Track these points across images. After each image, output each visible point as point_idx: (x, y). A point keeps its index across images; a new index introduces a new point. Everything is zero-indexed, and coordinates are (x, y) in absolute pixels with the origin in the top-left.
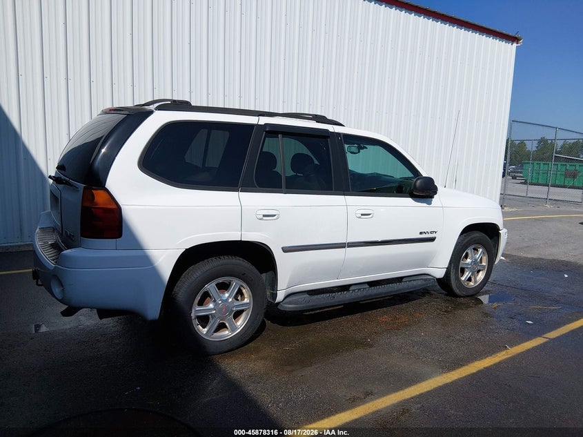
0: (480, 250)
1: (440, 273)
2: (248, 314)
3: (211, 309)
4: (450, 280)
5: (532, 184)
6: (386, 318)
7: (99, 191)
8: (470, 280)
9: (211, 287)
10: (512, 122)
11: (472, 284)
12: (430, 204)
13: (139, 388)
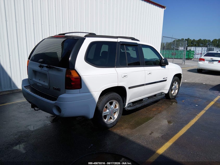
0: (176, 83)
1: (166, 92)
2: (118, 113)
3: (108, 113)
4: (169, 94)
5: (175, 59)
6: (154, 109)
7: (73, 71)
8: (174, 93)
9: (108, 104)
10: (163, 37)
11: (174, 94)
12: (165, 68)
13: (92, 145)
